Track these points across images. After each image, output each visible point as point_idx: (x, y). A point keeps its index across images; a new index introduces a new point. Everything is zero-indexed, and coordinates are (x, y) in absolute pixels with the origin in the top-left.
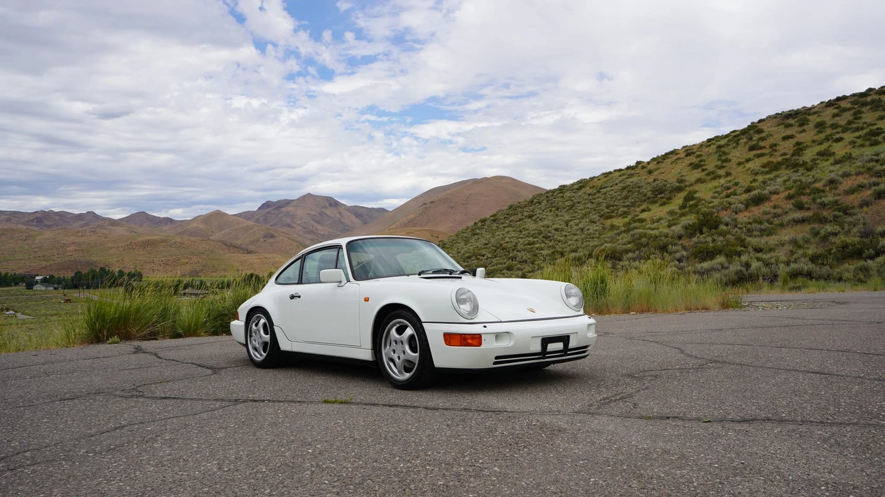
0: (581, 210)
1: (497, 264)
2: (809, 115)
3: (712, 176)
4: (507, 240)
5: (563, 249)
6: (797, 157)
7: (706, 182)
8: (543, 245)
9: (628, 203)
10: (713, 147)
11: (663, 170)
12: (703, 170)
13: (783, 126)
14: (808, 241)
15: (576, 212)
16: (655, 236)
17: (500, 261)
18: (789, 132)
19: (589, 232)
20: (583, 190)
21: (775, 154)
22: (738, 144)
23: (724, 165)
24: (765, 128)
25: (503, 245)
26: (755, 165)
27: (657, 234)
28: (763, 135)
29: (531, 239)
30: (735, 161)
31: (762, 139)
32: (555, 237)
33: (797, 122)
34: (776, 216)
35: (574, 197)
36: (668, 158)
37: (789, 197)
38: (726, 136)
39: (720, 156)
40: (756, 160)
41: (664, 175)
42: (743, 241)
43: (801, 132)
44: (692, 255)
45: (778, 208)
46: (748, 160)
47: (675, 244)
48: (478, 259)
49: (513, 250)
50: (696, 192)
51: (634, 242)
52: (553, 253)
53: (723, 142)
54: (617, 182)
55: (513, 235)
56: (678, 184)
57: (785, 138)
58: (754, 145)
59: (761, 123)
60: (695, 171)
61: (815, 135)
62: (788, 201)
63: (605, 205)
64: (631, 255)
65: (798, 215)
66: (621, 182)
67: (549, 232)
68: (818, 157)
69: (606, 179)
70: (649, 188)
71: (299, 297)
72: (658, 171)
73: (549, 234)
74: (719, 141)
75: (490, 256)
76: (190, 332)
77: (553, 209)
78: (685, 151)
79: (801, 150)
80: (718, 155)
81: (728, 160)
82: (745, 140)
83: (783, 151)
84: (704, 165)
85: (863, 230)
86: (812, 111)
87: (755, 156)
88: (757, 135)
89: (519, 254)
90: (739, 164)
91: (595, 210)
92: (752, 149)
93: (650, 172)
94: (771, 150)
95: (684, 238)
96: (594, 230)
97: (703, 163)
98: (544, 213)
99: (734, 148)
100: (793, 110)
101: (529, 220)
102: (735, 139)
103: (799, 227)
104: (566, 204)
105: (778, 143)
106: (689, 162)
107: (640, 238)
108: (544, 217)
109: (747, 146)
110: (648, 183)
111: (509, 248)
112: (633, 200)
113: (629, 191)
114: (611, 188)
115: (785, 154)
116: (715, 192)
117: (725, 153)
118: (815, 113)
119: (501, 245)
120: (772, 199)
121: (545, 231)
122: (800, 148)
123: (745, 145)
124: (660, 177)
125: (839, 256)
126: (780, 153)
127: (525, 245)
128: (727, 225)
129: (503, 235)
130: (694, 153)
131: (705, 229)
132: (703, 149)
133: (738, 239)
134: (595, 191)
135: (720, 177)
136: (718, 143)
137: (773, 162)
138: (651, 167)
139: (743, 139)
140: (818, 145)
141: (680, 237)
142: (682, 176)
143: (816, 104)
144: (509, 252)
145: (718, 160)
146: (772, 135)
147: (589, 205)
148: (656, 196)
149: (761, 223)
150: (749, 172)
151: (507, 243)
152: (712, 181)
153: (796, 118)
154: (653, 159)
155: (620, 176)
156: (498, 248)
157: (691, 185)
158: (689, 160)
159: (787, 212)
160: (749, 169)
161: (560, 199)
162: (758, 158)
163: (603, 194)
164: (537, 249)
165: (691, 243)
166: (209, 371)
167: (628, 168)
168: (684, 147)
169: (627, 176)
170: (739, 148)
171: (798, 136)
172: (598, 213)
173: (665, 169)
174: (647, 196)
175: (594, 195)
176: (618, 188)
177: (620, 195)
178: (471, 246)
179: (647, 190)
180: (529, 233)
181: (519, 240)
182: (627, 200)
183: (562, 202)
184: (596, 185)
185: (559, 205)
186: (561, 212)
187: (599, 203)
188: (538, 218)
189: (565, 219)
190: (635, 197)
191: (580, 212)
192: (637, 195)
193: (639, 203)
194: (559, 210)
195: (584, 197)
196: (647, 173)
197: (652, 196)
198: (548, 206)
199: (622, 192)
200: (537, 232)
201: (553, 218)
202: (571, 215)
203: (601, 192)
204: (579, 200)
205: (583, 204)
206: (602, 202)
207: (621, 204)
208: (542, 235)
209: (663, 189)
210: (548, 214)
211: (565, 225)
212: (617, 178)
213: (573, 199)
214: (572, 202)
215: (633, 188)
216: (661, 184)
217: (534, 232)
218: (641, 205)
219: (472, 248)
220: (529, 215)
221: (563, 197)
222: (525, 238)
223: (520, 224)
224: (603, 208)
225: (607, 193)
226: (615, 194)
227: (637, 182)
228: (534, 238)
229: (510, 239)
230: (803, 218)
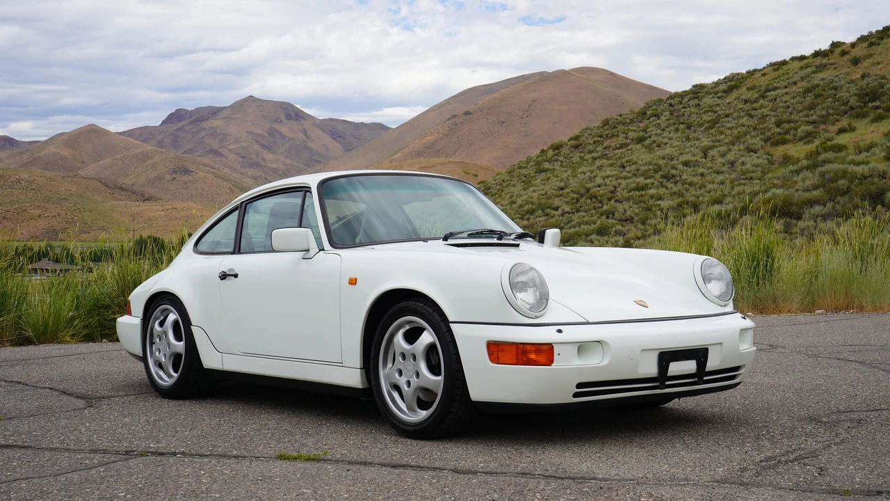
0: (730, 129)
1: (579, 224)
4: (599, 180)
5: (698, 197)
8: (662, 191)
9: (815, 117)
11: (879, 60)
15: (722, 133)
16: (862, 175)
17: (586, 219)
19: (744, 168)
20: (735, 94)
25: (591, 191)
27: (867, 173)
29: (641, 180)
32: (684, 176)
35: (718, 105)
41: (879, 67)
48: (547, 215)
49: (609, 200)
51: (824, 186)
52: (680, 205)
54: (795, 79)
55: (609, 173)
63: (773, 120)
64: (817, 209)
66: (802, 79)
67: (674, 167)
69: (776, 73)
70: (853, 90)
71: (236, 276)
72: (870, 60)
73: (673, 172)
75: (567, 209)
76: (46, 334)
77: (682, 126)
89: (620, 207)
91: (755, 129)
93: (856, 62)
96: (753, 165)
98: (666, 134)
101: (639, 146)
104: (705, 117)
107: (834, 180)
108: (666, 140)
110: (852, 81)
111: (601, 196)
112: (824, 112)
113: (816, 96)
114: (787, 90)
119: (588, 190)
121: (666, 165)
124: (875, 70)
127: (629, 192)
129: (592, 172)
134: (756, 95)
138: (857, 52)
144: (601, 202)
147: (745, 120)
148: (866, 104)
151: (599, 186)
154: (862, 39)
155: (801, 68)
156: (582, 196)
161: (693, 110)
163: (771, 101)
164: (652, 197)
166: (81, 403)
167: (817, 54)
169: (813, 69)
172: (761, 134)
173: (883, 55)
174: (850, 104)
175: (755, 102)
176: (798, 90)
177: (801, 103)
178: (534, 191)
179: (849, 94)
180: (638, 170)
181: (620, 181)
182: (812, 111)
183: (697, 114)
184: (757, 84)
185: (692, 120)
186: (695, 132)
187: (764, 117)
188: (655, 142)
189: (703, 144)
190: (828, 107)
191: (729, 132)
192: (832, 102)
193: (835, 116)
194: (692, 128)
195: (736, 105)
196: (849, 64)
197: (858, 104)
198: (671, 121)
199: (805, 98)
200: (651, 167)
201: (680, 143)
202: (714, 138)
203: (767, 97)
204: (727, 112)
205: (734, 119)
206: (768, 115)
207: (803, 119)
208: (661, 173)
209: (876, 92)
210: (671, 135)
211: (702, 155)
212: (796, 73)
213: (718, 109)
214: (715, 115)
215: (824, 90)
216: (875, 83)
217: (646, 168)
218: (838, 121)
219: (536, 195)
220: (638, 138)
221: (699, 105)
222: (630, 178)
223: (622, 153)
224: (771, 126)
225: (778, 99)
226: (792, 101)
227: (833, 80)
228: (646, 179)
229: (604, 179)
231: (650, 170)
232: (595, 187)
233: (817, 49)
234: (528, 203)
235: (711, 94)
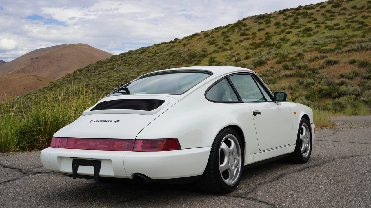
0: (145, 66)
2: (271, 18)
3: (222, 49)
4: (101, 82)
6: (269, 41)
7: (219, 53)
9: (175, 63)
10: (220, 33)
11: (192, 45)
12: (216, 46)
13: (257, 23)
14: (297, 87)
15: (143, 67)
18: (261, 27)
20: (144, 54)
21: (256, 38)
22: (234, 32)
23: (228, 43)
24: (247, 23)
25: (99, 86)
26: (245, 44)
28: (247, 27)
29: (117, 82)
30: (233, 41)
31: (247, 30)
33: (264, 21)
34: (274, 72)
35: (139, 58)
36: (194, 37)
37: (278, 62)
38: (226, 27)
39: (225, 38)
40: (245, 41)
41: (193, 47)
43: (268, 27)
45: (273, 68)
46: (241, 41)
49: (106, 89)
50: (215, 58)
53: (225, 30)
54: (165, 50)
55: (104, 80)
56: (203, 53)
57: (260, 30)
58: (243, 33)
59: (245, 21)
60: (211, 46)
61: (275, 29)
62: (278, 64)
63: (160, 63)
65: (288, 72)
66: (167, 50)
67: (128, 79)
68: (281, 41)
69: (157, 48)
70: (186, 54)
71: (260, 113)
72: (189, 45)
73: (128, 80)
74: (222, 29)
77: (127, 65)
78: (204, 34)
79: (269, 37)
80: (223, 37)
81: (229, 41)
82: (237, 30)
83: (260, 37)
84: (216, 43)
85: (326, 82)
86: (272, 16)
87: (244, 39)
88: (244, 27)
90: (236, 43)
91: (154, 66)
92: (242, 35)
93: (185, 45)
94: (253, 36)
97: (215, 41)
98: (121, 67)
99: (232, 34)
100: (261, 15)
101: (112, 71)
102: (232, 29)
103: (289, 79)
104: (135, 62)
105: (256, 32)
106: (207, 41)
108: (122, 69)
109: (239, 33)
110: (185, 52)
111: (103, 88)
112: (177, 61)
113: (174, 56)
114: (162, 54)
115: (261, 39)
116: (227, 58)
117: (227, 37)
118: (273, 17)
119: (97, 86)
120: (268, 63)
121: (125, 78)
122: (269, 36)
123: (238, 33)
124: (192, 48)
125: (320, 96)
126: (258, 38)
127: (114, 86)
129: (97, 79)
130: (209, 36)
132: (214, 34)
134: (152, 55)
135: (227, 50)
136: (222, 31)
137: (255, 43)
138: (185, 42)
139: (236, 29)
140: (278, 35)
142: (205, 48)
143: (273, 12)
145: (224, 40)
146: (252, 28)
147: (150, 63)
148: (191, 59)
149: (267, 76)
150: (243, 48)
151: (101, 84)
152: (223, 52)
153: (264, 19)
154: (185, 38)
155: (166, 47)
157: (211, 54)
158: (206, 39)
159: (279, 71)
160: (243, 46)
161: (130, 59)
162: (246, 40)
163: (158, 57)
167: (170, 42)
168: (202, 32)
169: (170, 47)
170: (235, 34)
171: (266, 29)
172: (157, 68)
173: (193, 44)
174: (186, 59)
175: (152, 57)
176: (167, 54)
177: (169, 58)
179: (185, 56)
180: (114, 79)
181: (109, 83)
182: (173, 61)
183: (131, 60)
184: (151, 51)
185: (130, 63)
186: (132, 66)
187: (156, 62)
188: (118, 70)
189: (137, 71)
190: (179, 60)
191: (145, 67)
192: (180, 58)
193: (182, 63)
194: (131, 65)
195: (145, 58)
196: (183, 46)
197: (189, 59)
198: (123, 63)
199: (170, 56)
200: (119, 78)
201: (128, 70)
202: (140, 69)
203: (156, 55)
204: (142, 60)
205: (146, 63)
206: (158, 62)
207: (171, 63)
208: (124, 80)
209: (194, 55)
210: (123, 67)
211: (137, 74)
212: (164, 48)
213: (139, 59)
214: (138, 61)
215: (176, 54)
216: (193, 52)
217: (118, 78)
218: (182, 64)
220: (111, 68)
221: (132, 57)
222: (112, 82)
223: (106, 73)
224: (160, 65)
225: (160, 56)
226: (165, 57)
227: (179, 51)
228: (119, 82)
229: (103, 82)
230: (290, 74)
231: (119, 79)
232: (100, 85)
233: (171, 41)
235: (136, 54)
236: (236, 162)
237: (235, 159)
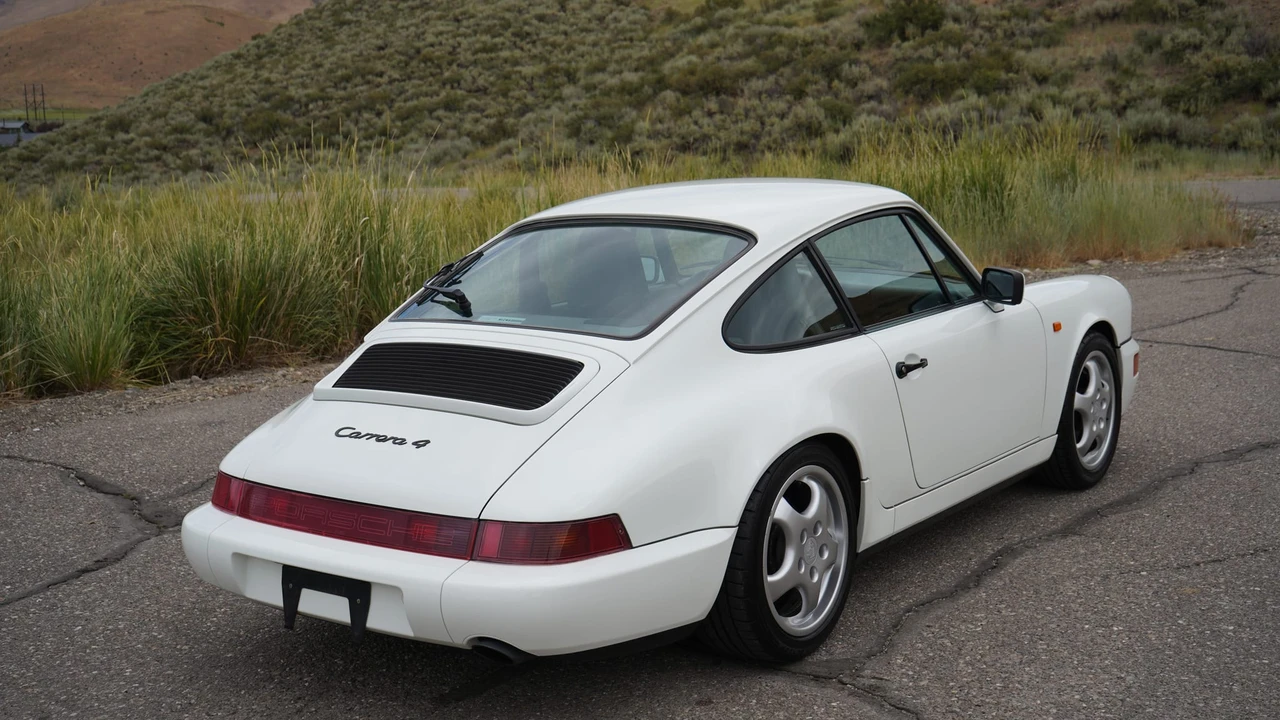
1: (417, 96)
4: (430, 38)
5: (569, 62)
8: (517, 53)
14: (1136, 61)
16: (804, 41)
17: (424, 89)
19: (620, 25)
25: (424, 52)
27: (809, 38)
29: (486, 38)
32: (543, 35)
42: (1006, 58)
44: (896, 87)
47: (856, 62)
48: (368, 82)
49: (450, 64)
52: (548, 73)
55: (441, 28)
65: (1105, 2)
67: (526, 23)
71: (923, 364)
73: (526, 28)
75: (396, 75)
85: (1247, 39)
89: (466, 73)
95: (865, 47)
96: (631, 23)
103: (1110, 29)
107: (771, 45)
111: (439, 58)
119: (418, 51)
121: (516, 20)
125: (1218, 95)
127: (475, 53)
128: (956, 20)
129: (417, 26)
131: (911, 29)
133: (996, 52)
141: (858, 46)
144: (439, 66)
149: (1026, 17)
151: (432, 45)
156: (411, 58)
164: (506, 61)
165: (885, 59)
178: (343, 51)
180: (478, 25)
181: (458, 39)
200: (495, 21)
208: (511, 30)
211: (559, 7)
217: (490, 22)
219: (348, 55)
222: (470, 35)
228: (494, 37)
229: (437, 36)
230: (1114, 9)
231: (495, 25)
232: (426, 46)
234: (339, 67)
236: (826, 555)
237: (825, 548)
